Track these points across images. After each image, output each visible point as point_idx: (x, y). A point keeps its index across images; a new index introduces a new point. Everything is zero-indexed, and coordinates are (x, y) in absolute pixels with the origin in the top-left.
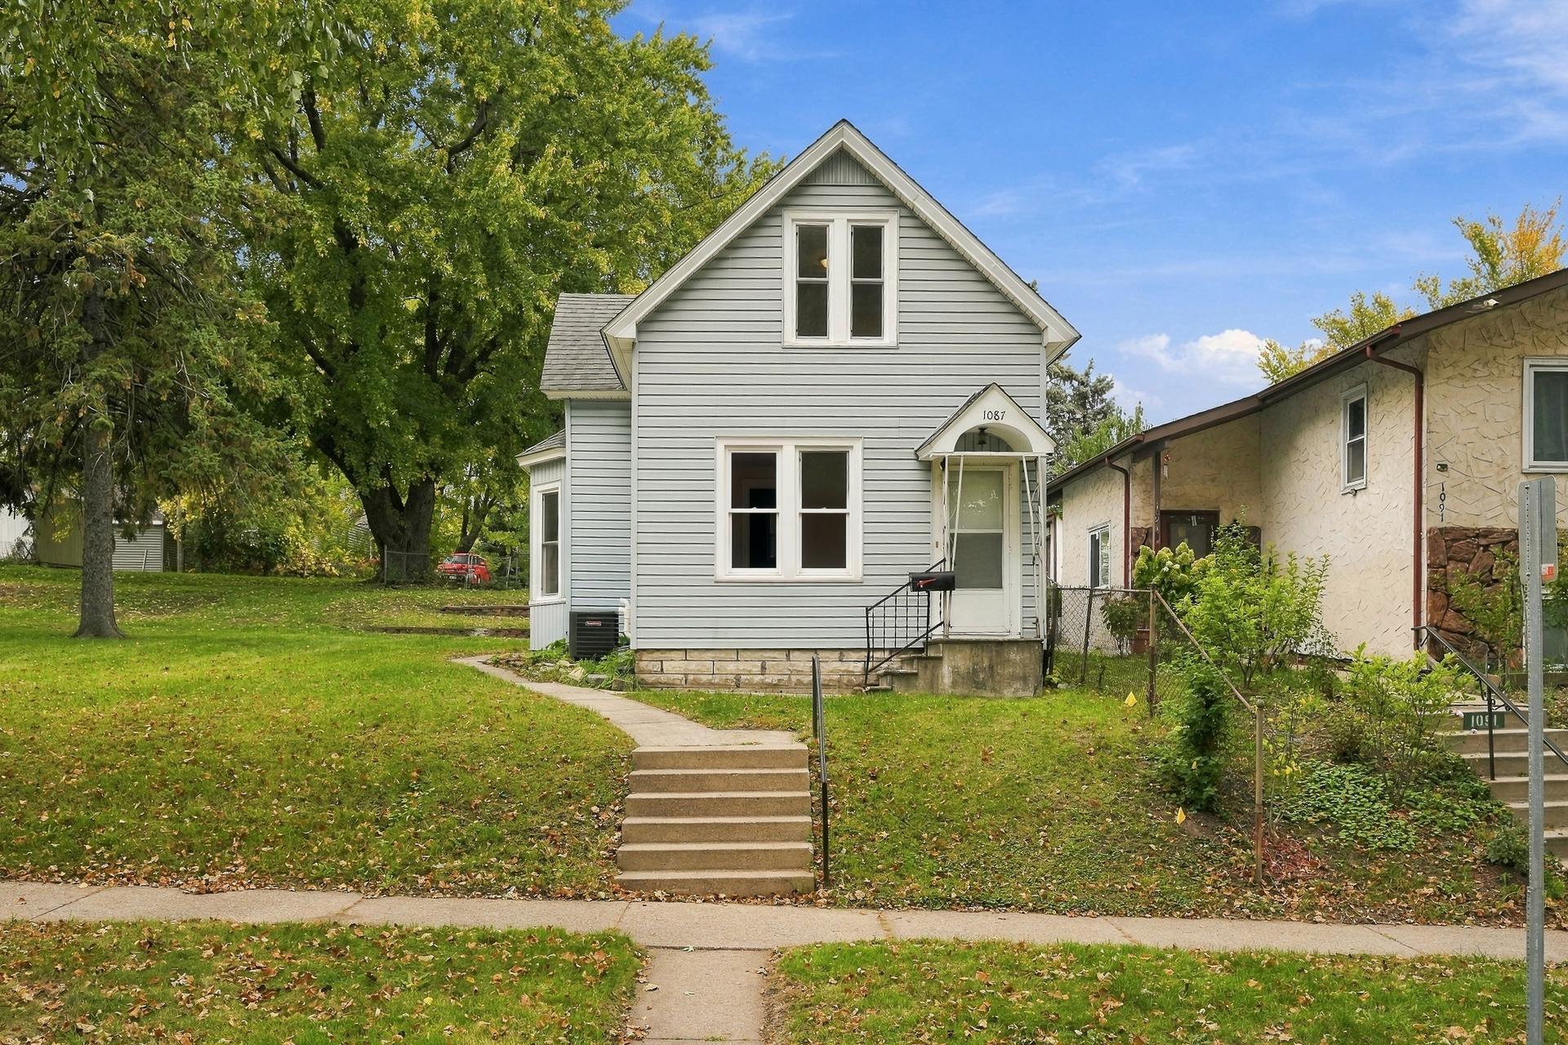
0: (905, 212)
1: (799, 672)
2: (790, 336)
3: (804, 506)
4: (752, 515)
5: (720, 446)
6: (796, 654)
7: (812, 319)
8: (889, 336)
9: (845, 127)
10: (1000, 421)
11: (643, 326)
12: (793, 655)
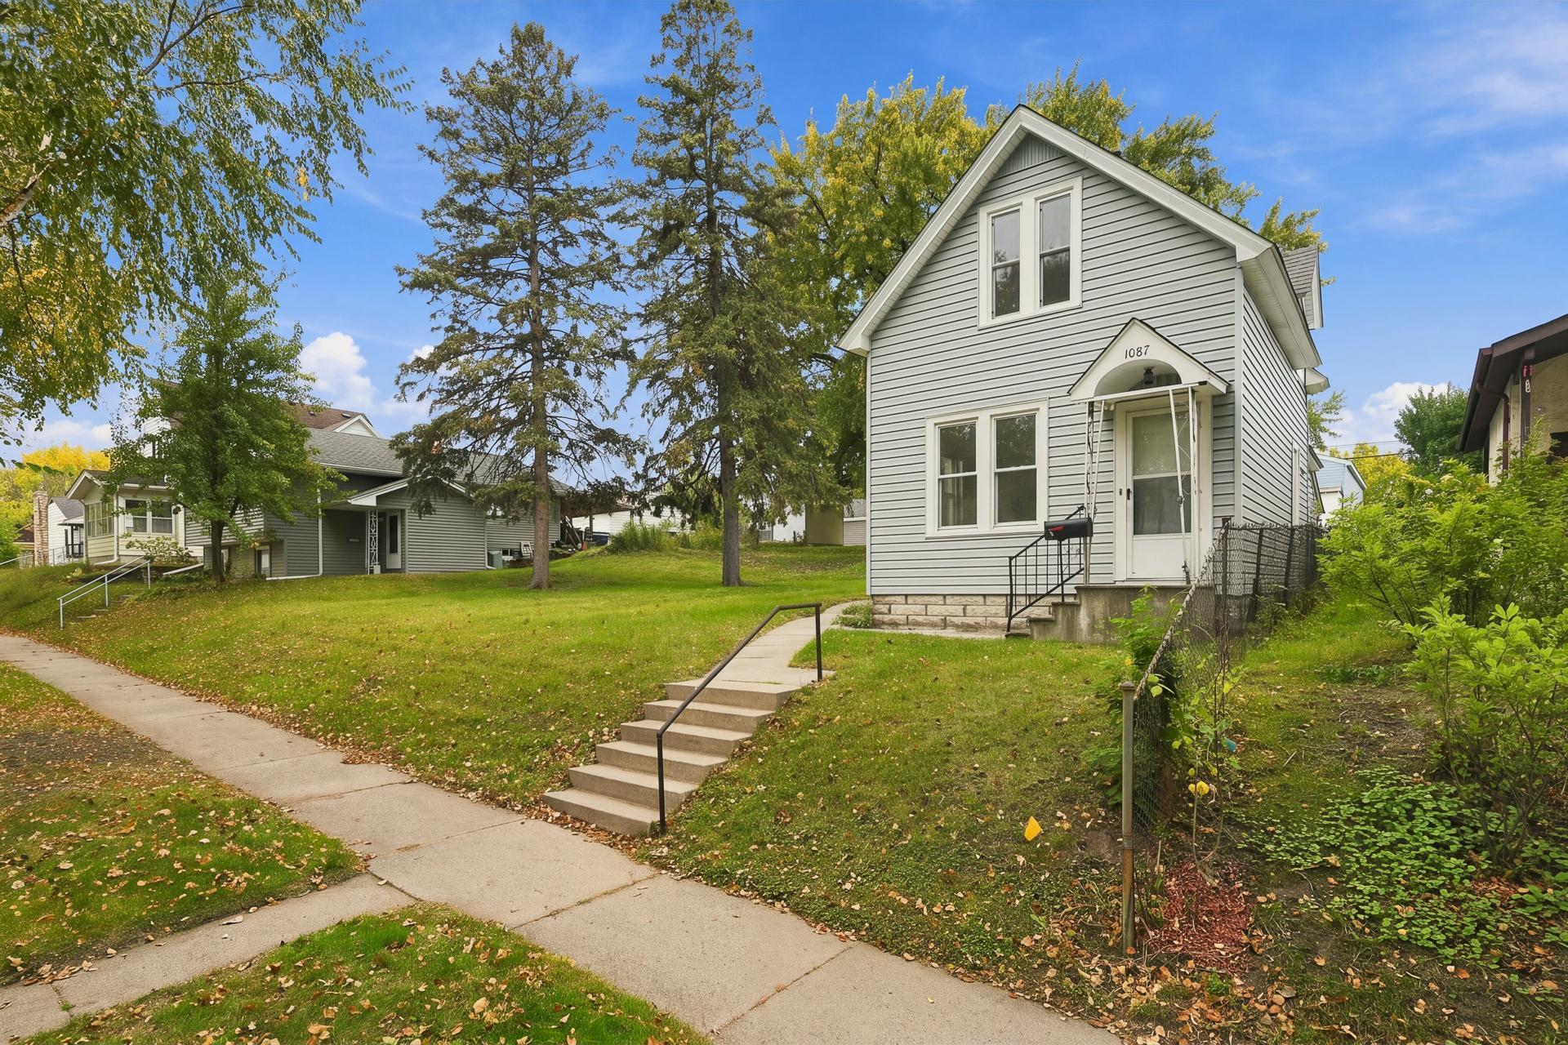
0: (1086, 174)
1: (996, 615)
2: (986, 317)
3: (998, 467)
4: (965, 478)
5: (930, 424)
6: (992, 598)
7: (1007, 297)
8: (1075, 298)
9: (1022, 111)
10: (1143, 357)
11: (874, 335)
12: (989, 600)
